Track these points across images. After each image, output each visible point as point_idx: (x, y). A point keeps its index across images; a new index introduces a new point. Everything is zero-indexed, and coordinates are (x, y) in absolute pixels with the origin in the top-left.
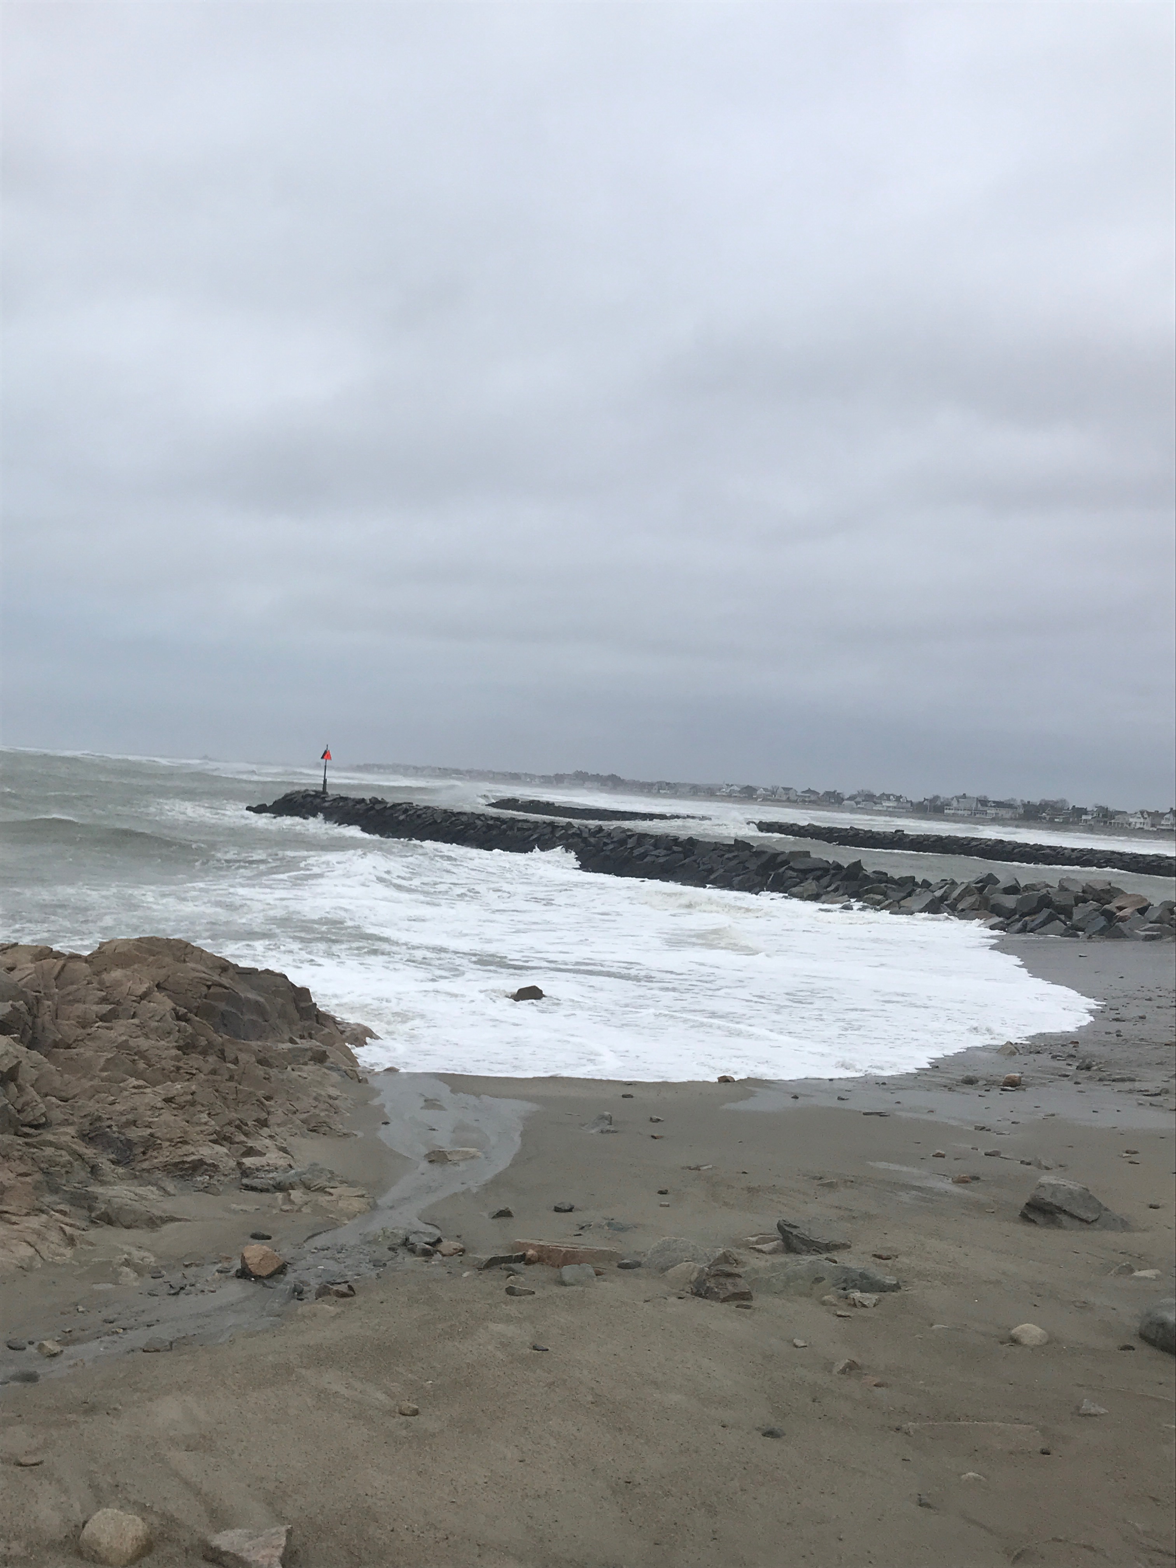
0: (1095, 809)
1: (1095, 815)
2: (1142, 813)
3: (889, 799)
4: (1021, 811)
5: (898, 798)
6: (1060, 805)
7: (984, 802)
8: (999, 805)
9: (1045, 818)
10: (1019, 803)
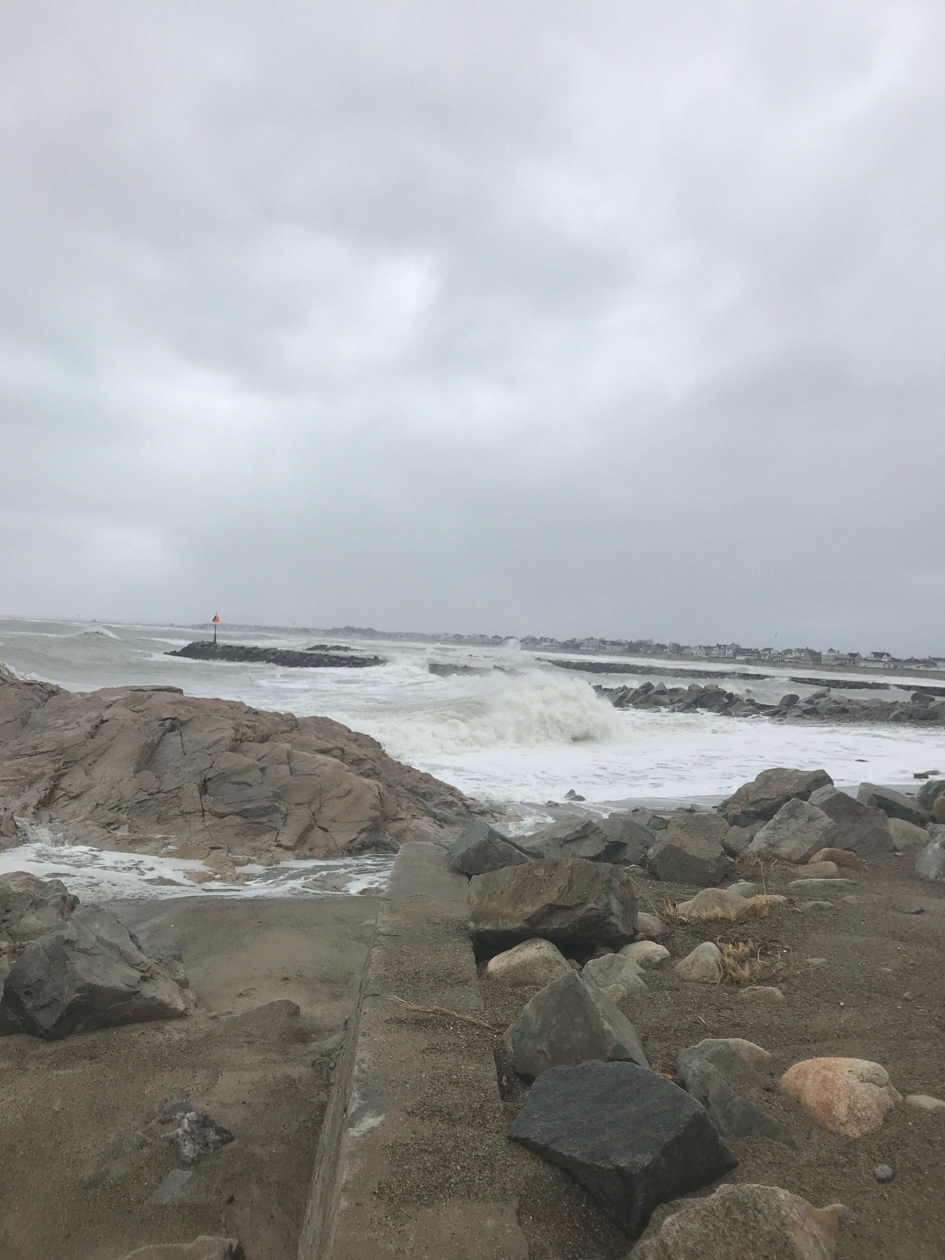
0: (672, 645)
1: (671, 649)
2: (700, 647)
3: (546, 641)
4: (627, 647)
5: (552, 640)
6: (649, 643)
7: (604, 642)
8: (613, 643)
9: (641, 651)
10: (624, 642)
